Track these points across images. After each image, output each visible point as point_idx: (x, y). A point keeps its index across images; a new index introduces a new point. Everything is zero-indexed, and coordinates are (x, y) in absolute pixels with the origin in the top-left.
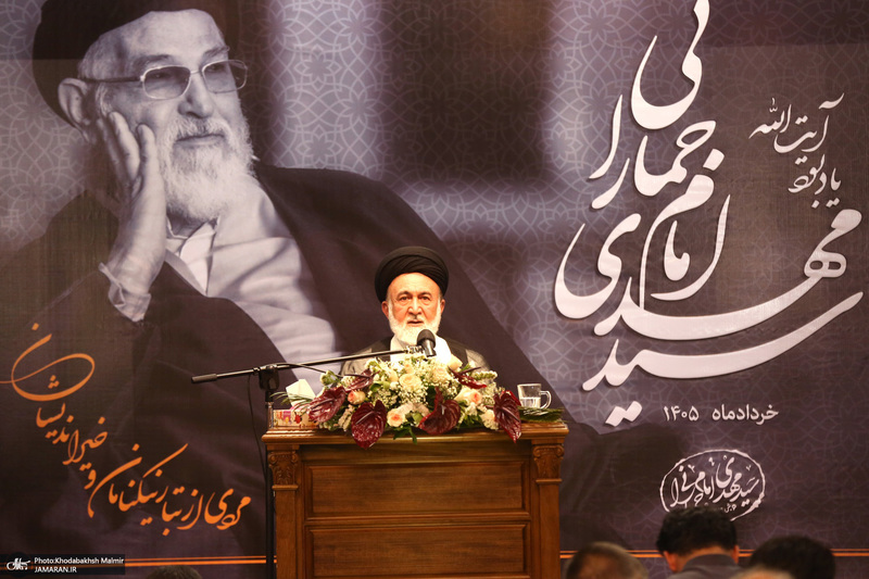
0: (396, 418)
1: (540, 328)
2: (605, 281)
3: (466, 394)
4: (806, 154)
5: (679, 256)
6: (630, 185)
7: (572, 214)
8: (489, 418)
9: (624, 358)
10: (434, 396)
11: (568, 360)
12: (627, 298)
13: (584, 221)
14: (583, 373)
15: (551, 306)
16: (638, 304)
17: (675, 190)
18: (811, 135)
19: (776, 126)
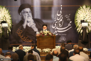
0: (45, 35)
2: (55, 26)
3: (50, 33)
4: (68, 18)
6: (57, 20)
8: (51, 35)
9: (56, 31)
10: (48, 33)
11: (53, 31)
13: (54, 22)
15: (52, 27)
17: (60, 20)
19: (66, 16)
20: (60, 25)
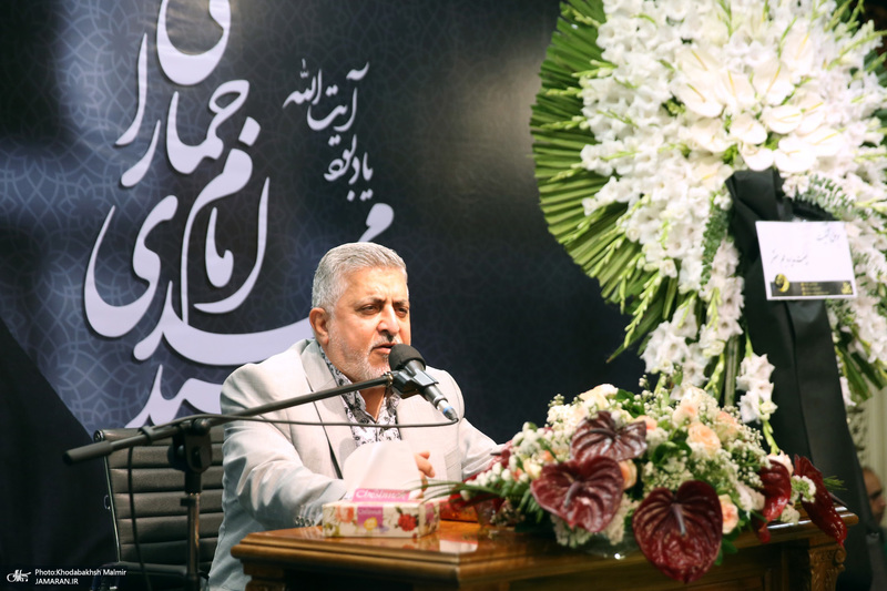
1: (70, 351)
2: (143, 286)
4: (340, 133)
5: (221, 254)
6: (162, 156)
7: (99, 192)
9: (170, 391)
11: (106, 394)
12: (168, 309)
13: (114, 203)
14: (124, 412)
15: (81, 319)
16: (180, 317)
17: (212, 168)
18: (341, 110)
19: (308, 94)
20: (219, 268)
